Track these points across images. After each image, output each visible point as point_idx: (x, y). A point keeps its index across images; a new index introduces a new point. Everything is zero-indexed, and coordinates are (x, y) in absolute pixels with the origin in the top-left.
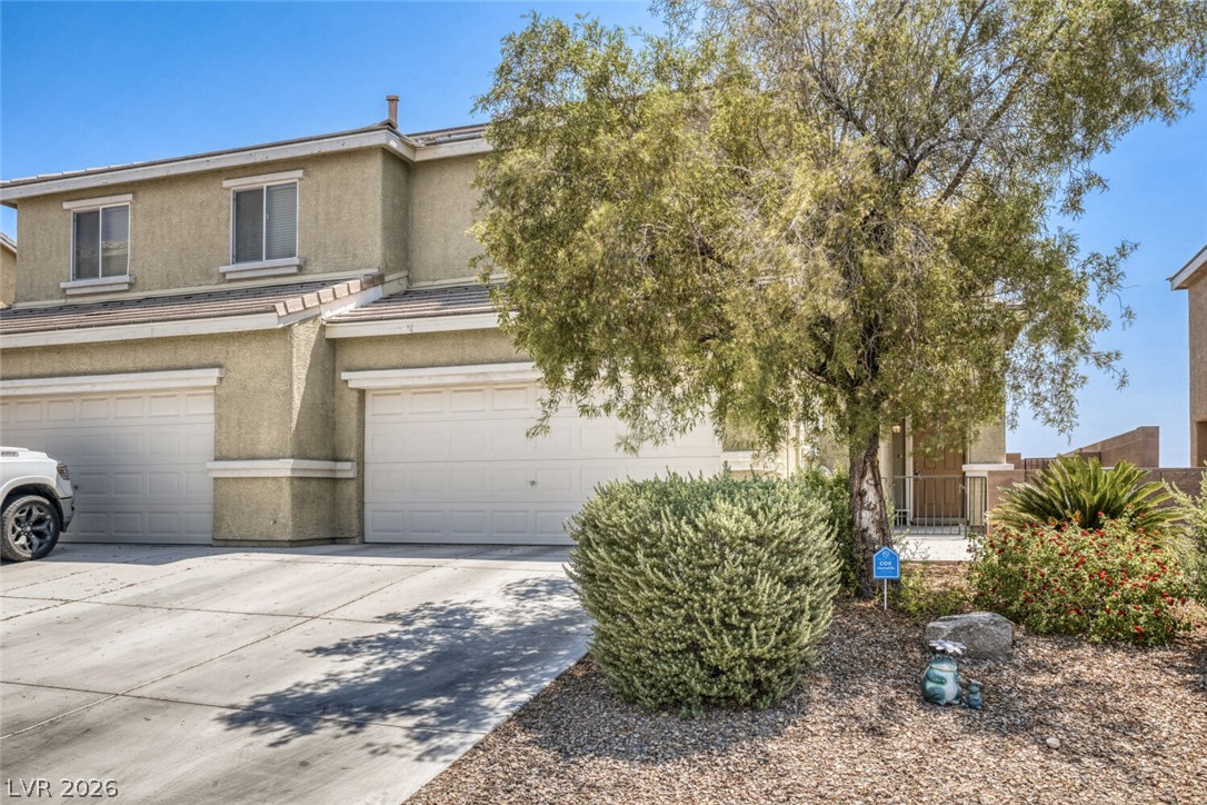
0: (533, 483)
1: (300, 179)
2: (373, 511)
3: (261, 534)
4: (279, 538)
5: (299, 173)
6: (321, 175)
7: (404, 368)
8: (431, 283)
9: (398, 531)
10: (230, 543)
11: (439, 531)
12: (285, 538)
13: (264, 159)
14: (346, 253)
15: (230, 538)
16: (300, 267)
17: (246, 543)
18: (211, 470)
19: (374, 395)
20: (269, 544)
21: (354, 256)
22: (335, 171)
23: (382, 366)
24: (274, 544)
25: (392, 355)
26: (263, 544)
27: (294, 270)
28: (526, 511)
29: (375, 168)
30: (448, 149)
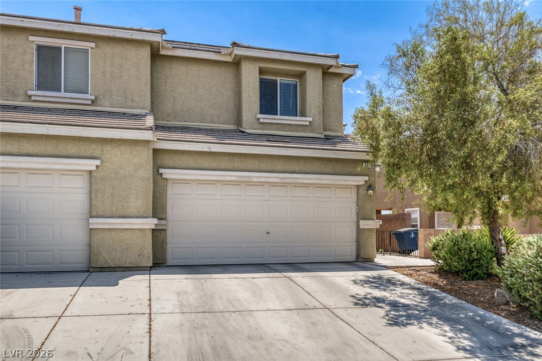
0: (268, 233)
1: (92, 48)
2: (172, 248)
3: (131, 263)
4: (145, 265)
5: (93, 45)
6: (108, 49)
7: (197, 169)
8: (166, 122)
9: (189, 259)
10: (103, 270)
11: (215, 258)
12: (148, 265)
13: (71, 31)
14: (126, 98)
15: (107, 266)
16: (93, 101)
17: (118, 269)
18: (92, 224)
19: (173, 183)
20: (135, 269)
21: (132, 100)
22: (118, 49)
23: (184, 167)
24: (140, 269)
25: (191, 161)
26: (130, 269)
27: (90, 102)
28: (264, 247)
29: (146, 53)
30: (182, 52)
